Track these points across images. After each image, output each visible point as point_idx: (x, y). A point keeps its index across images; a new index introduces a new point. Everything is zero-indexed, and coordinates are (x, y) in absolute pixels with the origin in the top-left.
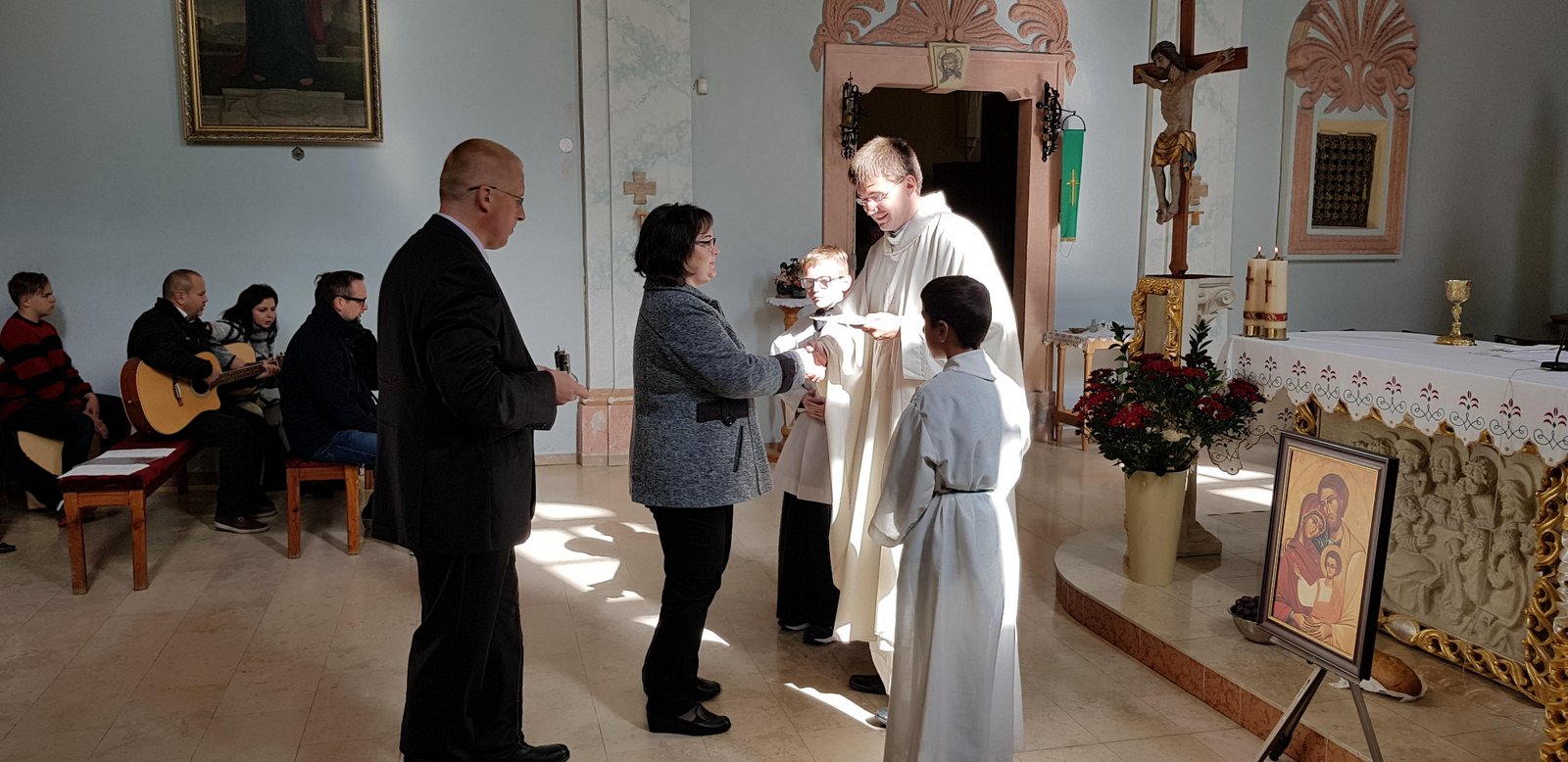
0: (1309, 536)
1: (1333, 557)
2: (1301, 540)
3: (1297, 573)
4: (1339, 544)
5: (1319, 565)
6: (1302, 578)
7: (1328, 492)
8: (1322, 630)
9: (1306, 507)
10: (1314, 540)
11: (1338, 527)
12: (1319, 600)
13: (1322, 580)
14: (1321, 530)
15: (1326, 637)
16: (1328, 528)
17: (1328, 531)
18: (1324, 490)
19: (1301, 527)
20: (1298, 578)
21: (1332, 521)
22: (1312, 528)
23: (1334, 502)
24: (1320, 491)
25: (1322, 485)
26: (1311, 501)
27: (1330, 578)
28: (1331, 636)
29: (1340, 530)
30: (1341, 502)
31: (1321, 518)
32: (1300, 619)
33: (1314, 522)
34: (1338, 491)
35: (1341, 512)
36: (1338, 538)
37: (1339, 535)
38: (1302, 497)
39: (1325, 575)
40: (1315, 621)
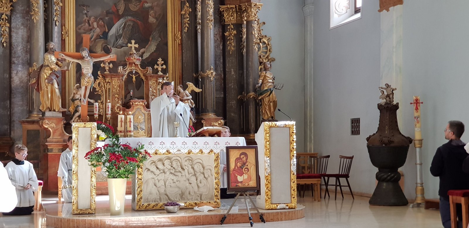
8: (246, 184)
16: (244, 163)
20: (237, 176)
24: (240, 156)
28: (249, 185)
30: (246, 157)
31: (241, 162)
38: (235, 159)
39: (245, 173)
40: (244, 183)
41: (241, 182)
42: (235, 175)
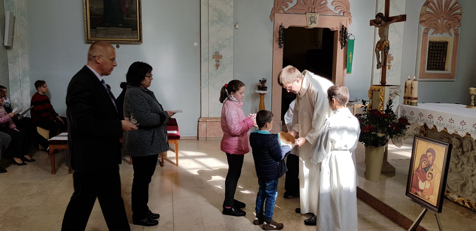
0: (423, 167)
1: (430, 174)
2: (420, 168)
3: (419, 179)
4: (432, 170)
5: (426, 176)
6: (420, 180)
7: (429, 154)
8: (427, 197)
9: (422, 159)
10: (424, 169)
11: (432, 165)
12: (426, 187)
13: (427, 181)
14: (427, 165)
15: (428, 199)
16: (429, 165)
17: (429, 166)
18: (428, 153)
19: (420, 164)
20: (419, 180)
21: (430, 163)
22: (424, 165)
23: (431, 157)
24: (426, 153)
25: (428, 151)
26: (424, 156)
27: (429, 181)
28: (429, 199)
29: (433, 166)
30: (433, 157)
31: (427, 162)
32: (419, 193)
33: (425, 163)
34: (432, 154)
35: (433, 160)
36: (432, 168)
37: (432, 167)
38: (421, 155)
39: (428, 180)
40: (424, 194)
41: (422, 191)
42: (417, 178)
